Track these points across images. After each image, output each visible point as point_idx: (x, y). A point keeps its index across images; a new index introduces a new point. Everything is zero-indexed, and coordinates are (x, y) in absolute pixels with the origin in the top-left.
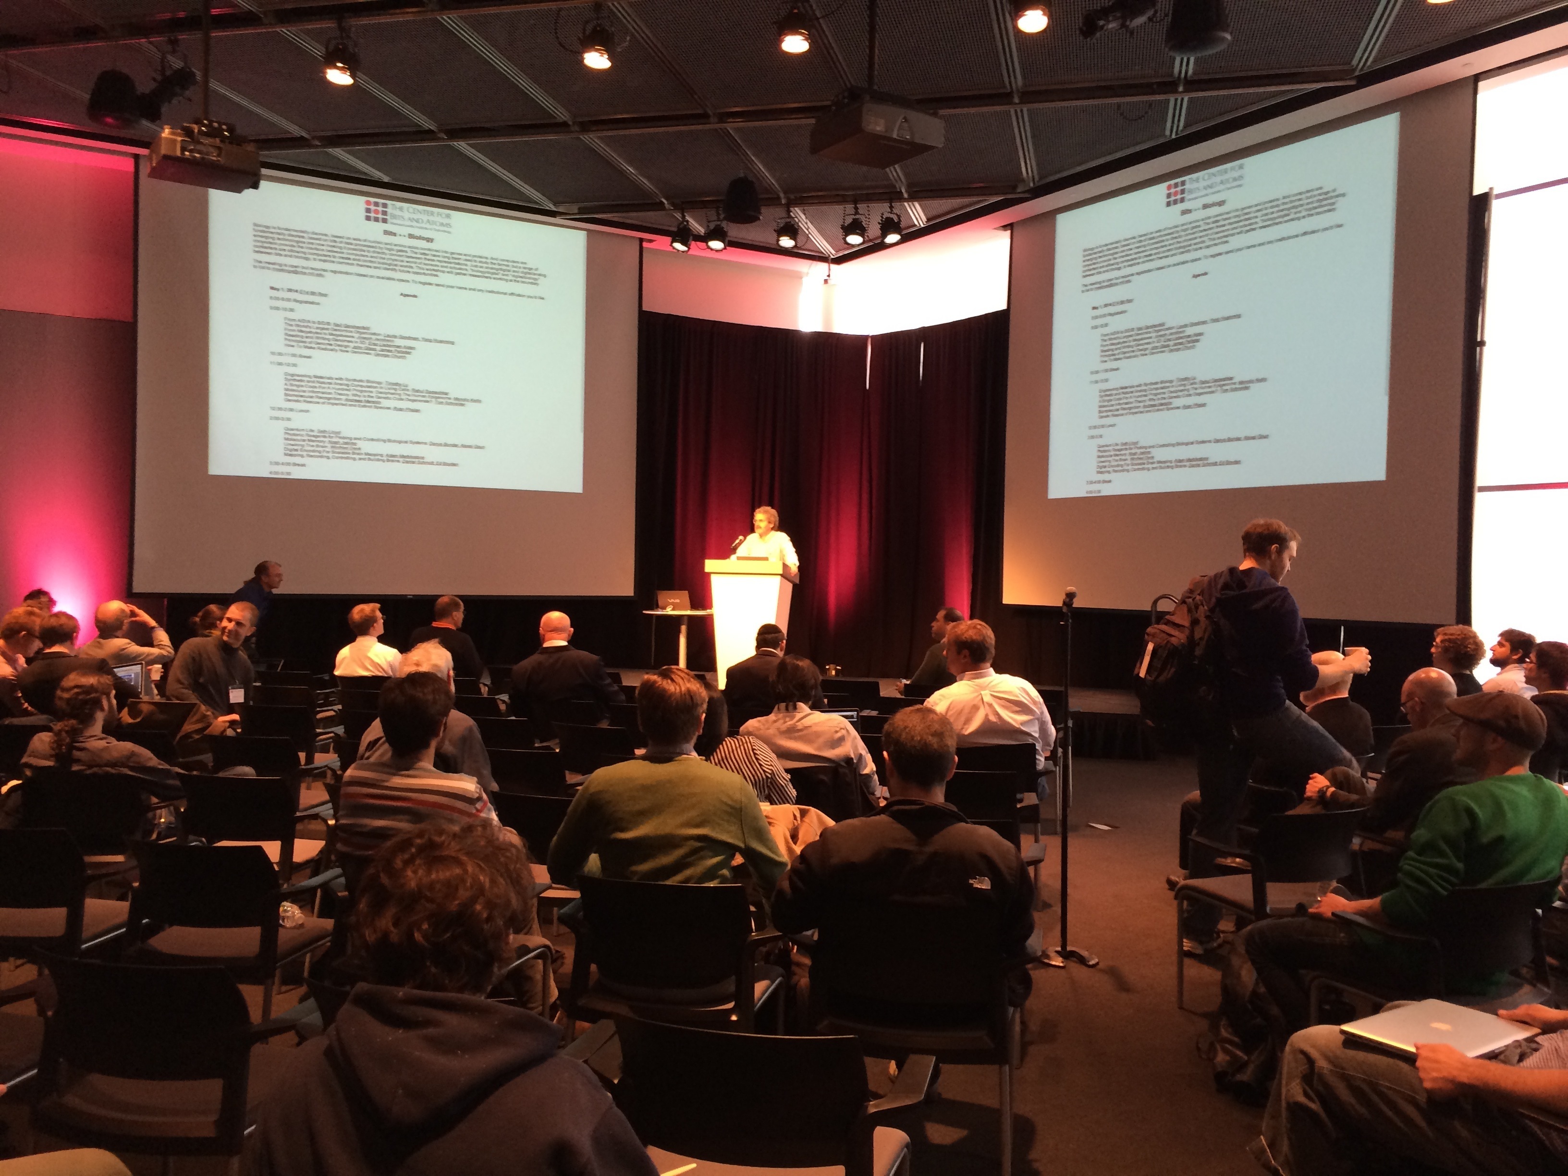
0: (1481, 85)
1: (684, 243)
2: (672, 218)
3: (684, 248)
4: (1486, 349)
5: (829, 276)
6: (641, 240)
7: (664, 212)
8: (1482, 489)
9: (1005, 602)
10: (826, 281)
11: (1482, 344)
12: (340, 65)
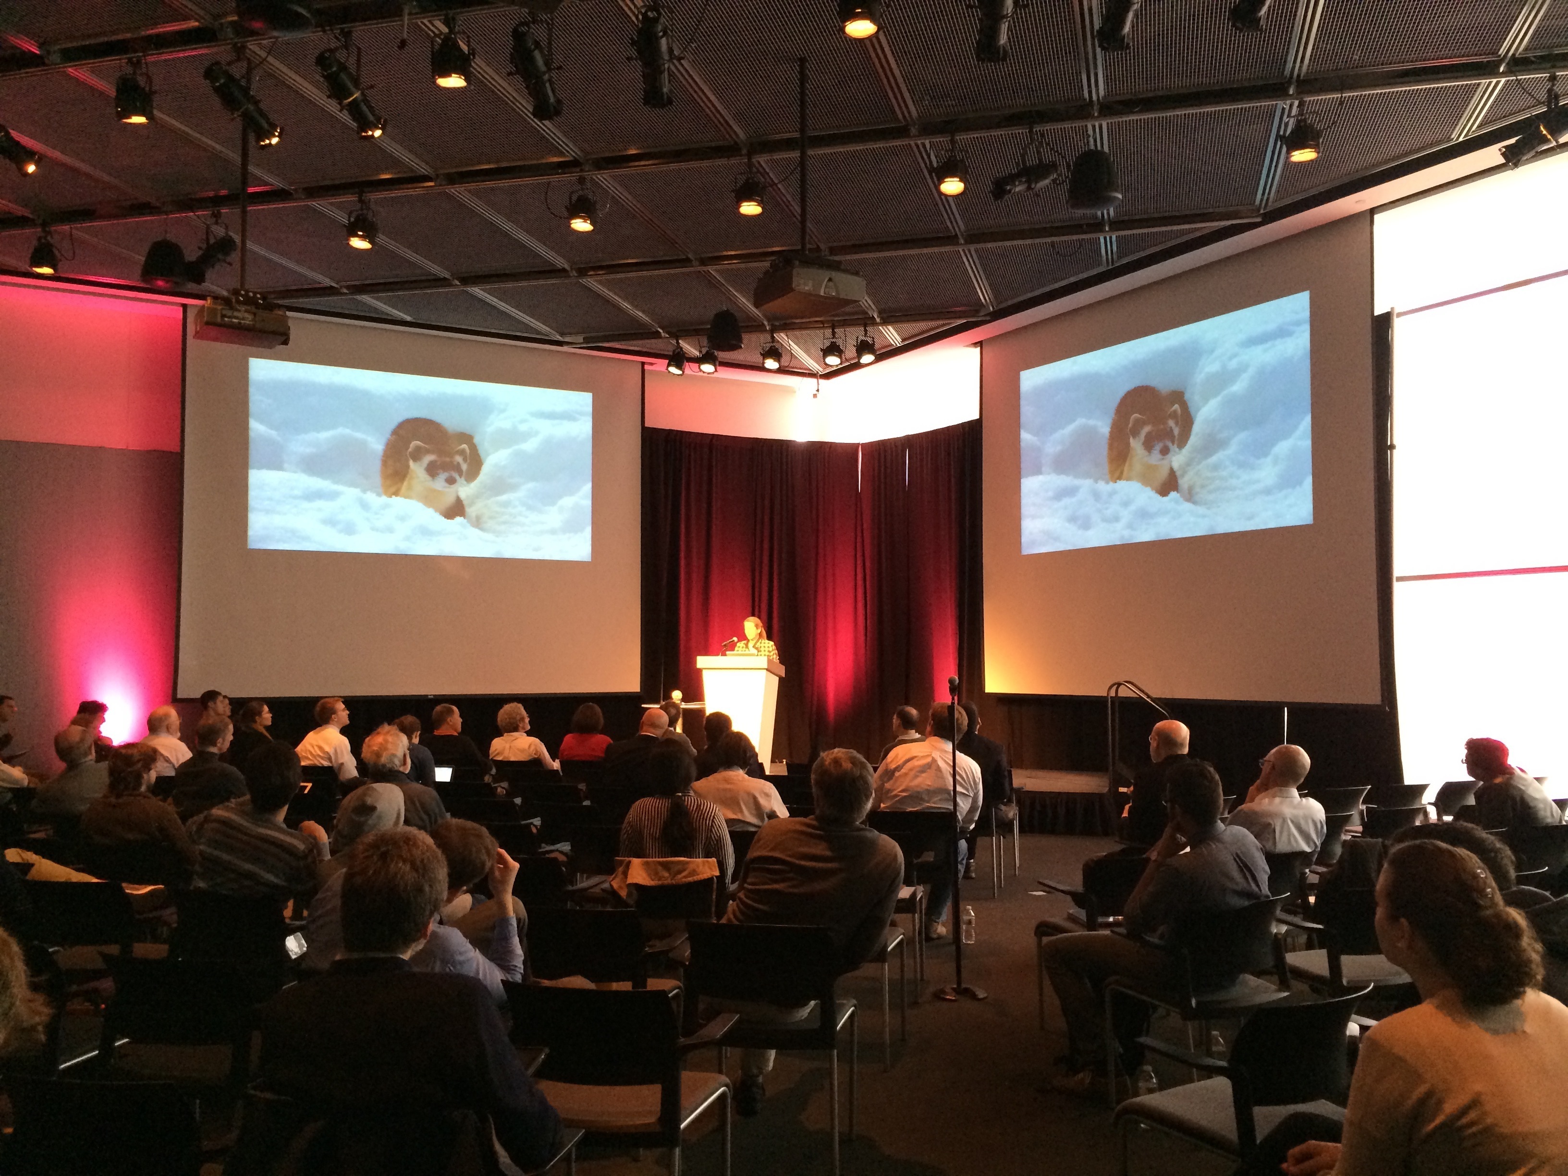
0: (1377, 218)
1: (679, 366)
2: (666, 344)
3: (678, 372)
4: (1395, 451)
5: (818, 390)
6: (643, 364)
7: (660, 340)
8: (1400, 579)
9: (987, 691)
10: (815, 396)
11: (1392, 447)
12: (361, 233)
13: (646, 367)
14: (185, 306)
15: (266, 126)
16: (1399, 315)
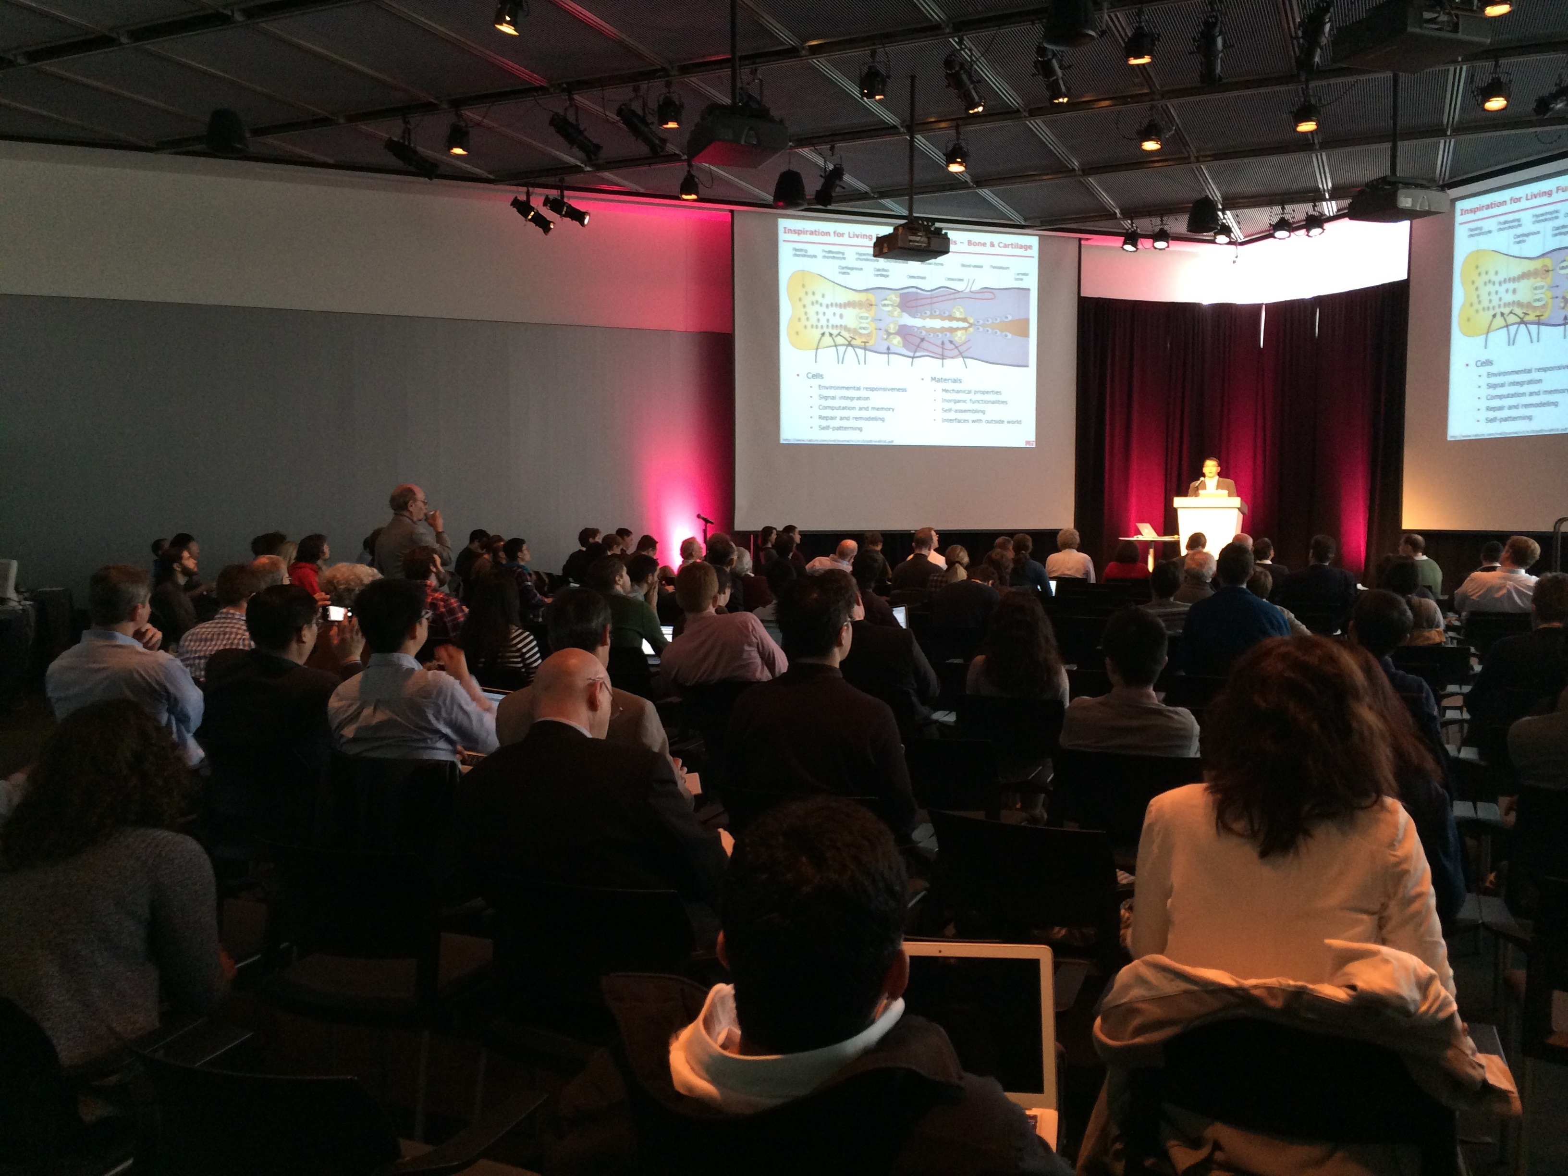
1: (1134, 245)
2: (1120, 224)
3: (1132, 249)
5: (1237, 257)
6: (1080, 239)
7: (1113, 221)
9: (1405, 526)
10: (1234, 262)
12: (959, 160)
13: (1083, 242)
15: (976, 98)
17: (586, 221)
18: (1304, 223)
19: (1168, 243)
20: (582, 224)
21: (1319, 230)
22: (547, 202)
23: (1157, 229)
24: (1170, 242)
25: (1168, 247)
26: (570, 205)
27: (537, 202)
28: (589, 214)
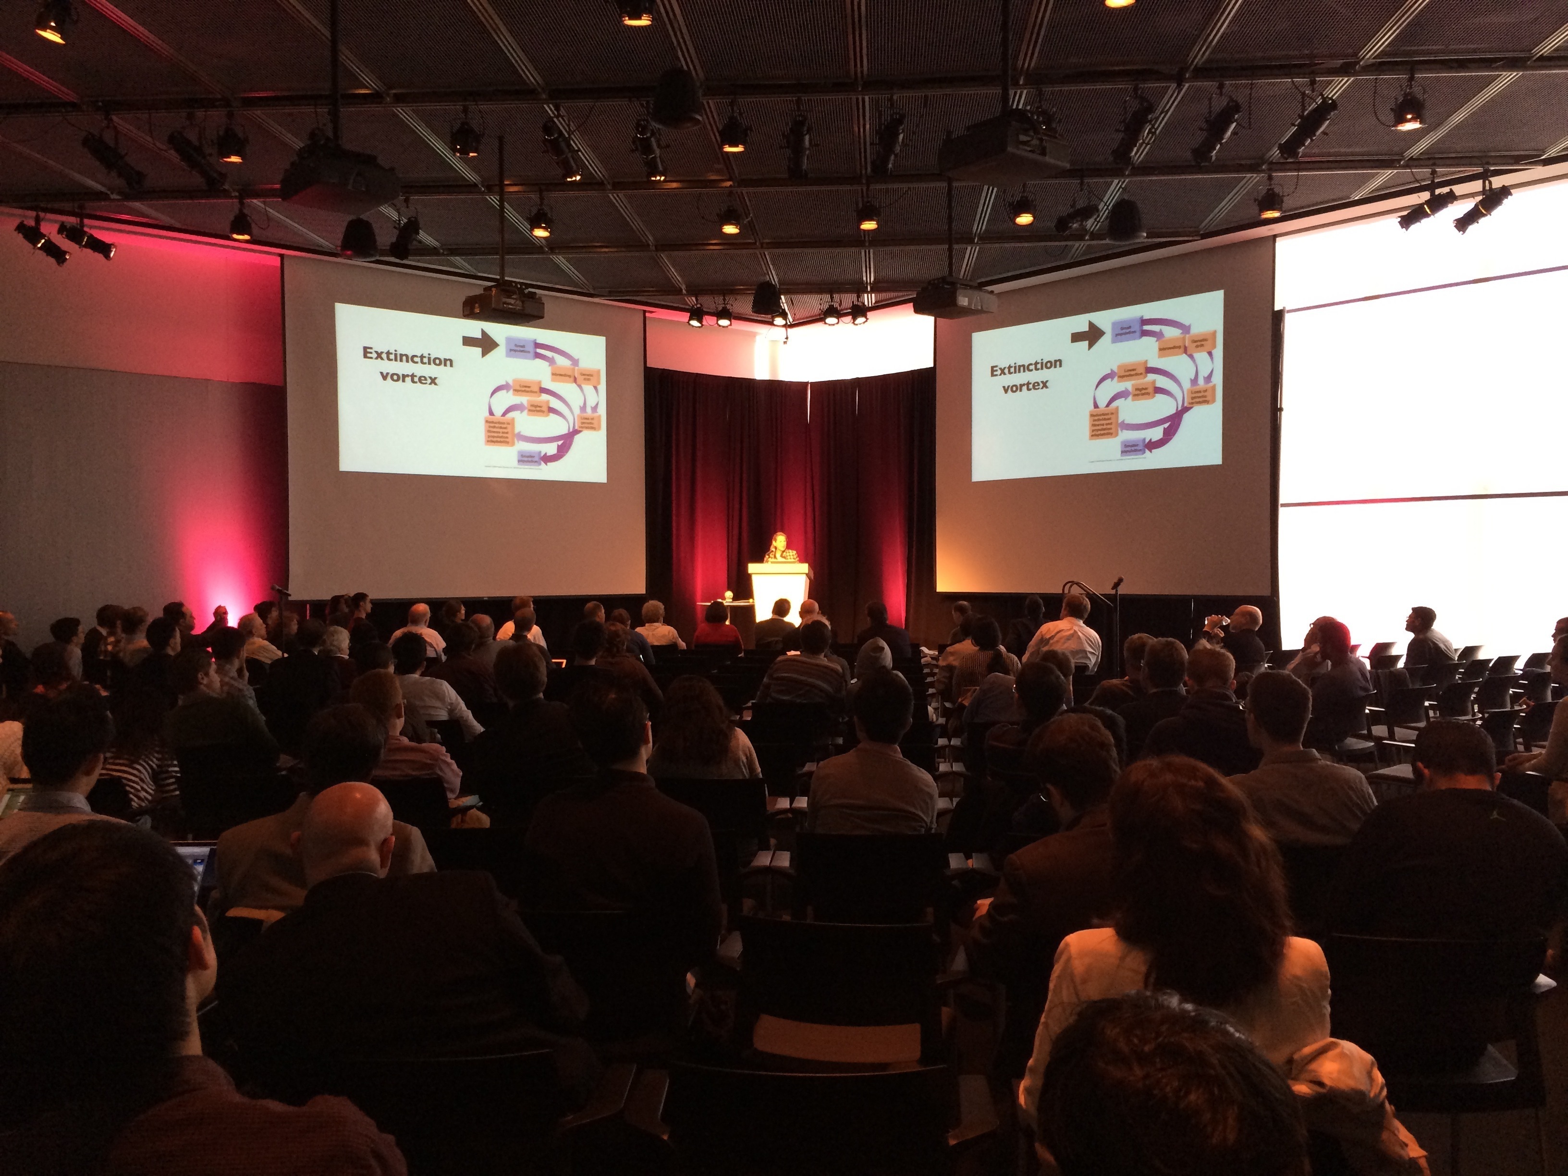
0: (1278, 239)
1: (700, 320)
3: (698, 325)
4: (1283, 413)
5: (787, 338)
6: (645, 312)
7: (679, 296)
8: (1284, 505)
9: (940, 589)
10: (785, 343)
11: (1281, 409)
12: (543, 225)
13: (647, 315)
14: (282, 256)
15: (574, 167)
16: (1289, 311)
17: (112, 254)
18: (849, 311)
19: (730, 321)
20: (107, 257)
21: (863, 319)
22: (62, 229)
23: (720, 308)
24: (733, 321)
25: (731, 325)
26: (92, 235)
27: (50, 229)
28: (115, 247)
